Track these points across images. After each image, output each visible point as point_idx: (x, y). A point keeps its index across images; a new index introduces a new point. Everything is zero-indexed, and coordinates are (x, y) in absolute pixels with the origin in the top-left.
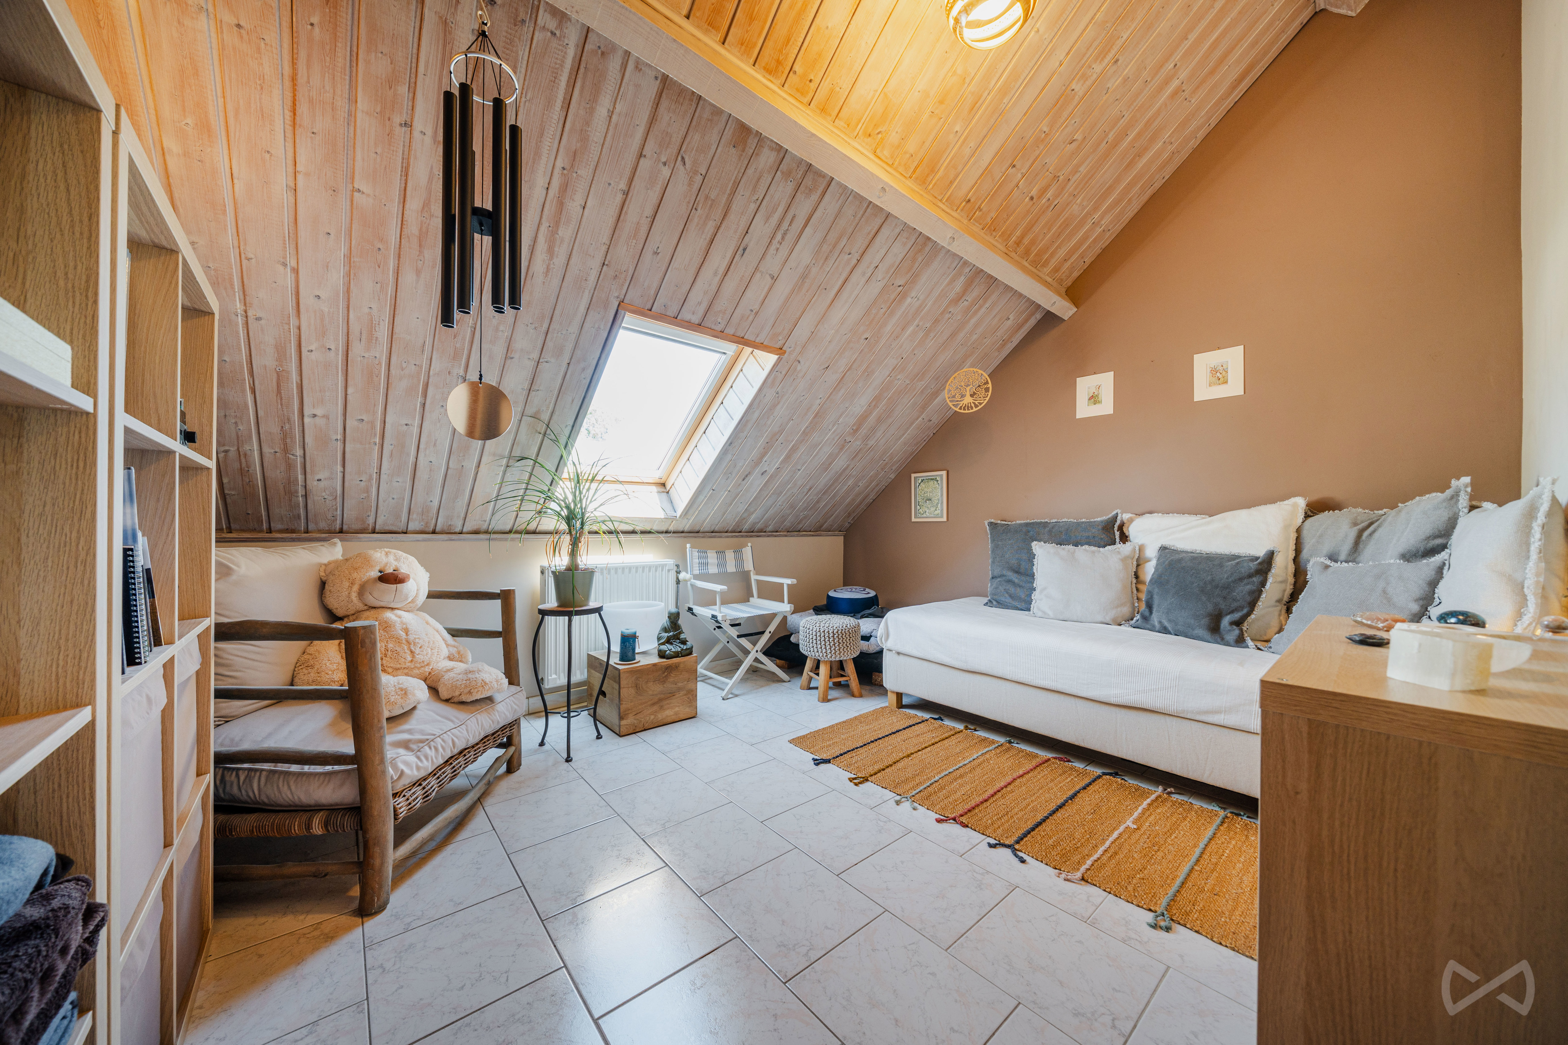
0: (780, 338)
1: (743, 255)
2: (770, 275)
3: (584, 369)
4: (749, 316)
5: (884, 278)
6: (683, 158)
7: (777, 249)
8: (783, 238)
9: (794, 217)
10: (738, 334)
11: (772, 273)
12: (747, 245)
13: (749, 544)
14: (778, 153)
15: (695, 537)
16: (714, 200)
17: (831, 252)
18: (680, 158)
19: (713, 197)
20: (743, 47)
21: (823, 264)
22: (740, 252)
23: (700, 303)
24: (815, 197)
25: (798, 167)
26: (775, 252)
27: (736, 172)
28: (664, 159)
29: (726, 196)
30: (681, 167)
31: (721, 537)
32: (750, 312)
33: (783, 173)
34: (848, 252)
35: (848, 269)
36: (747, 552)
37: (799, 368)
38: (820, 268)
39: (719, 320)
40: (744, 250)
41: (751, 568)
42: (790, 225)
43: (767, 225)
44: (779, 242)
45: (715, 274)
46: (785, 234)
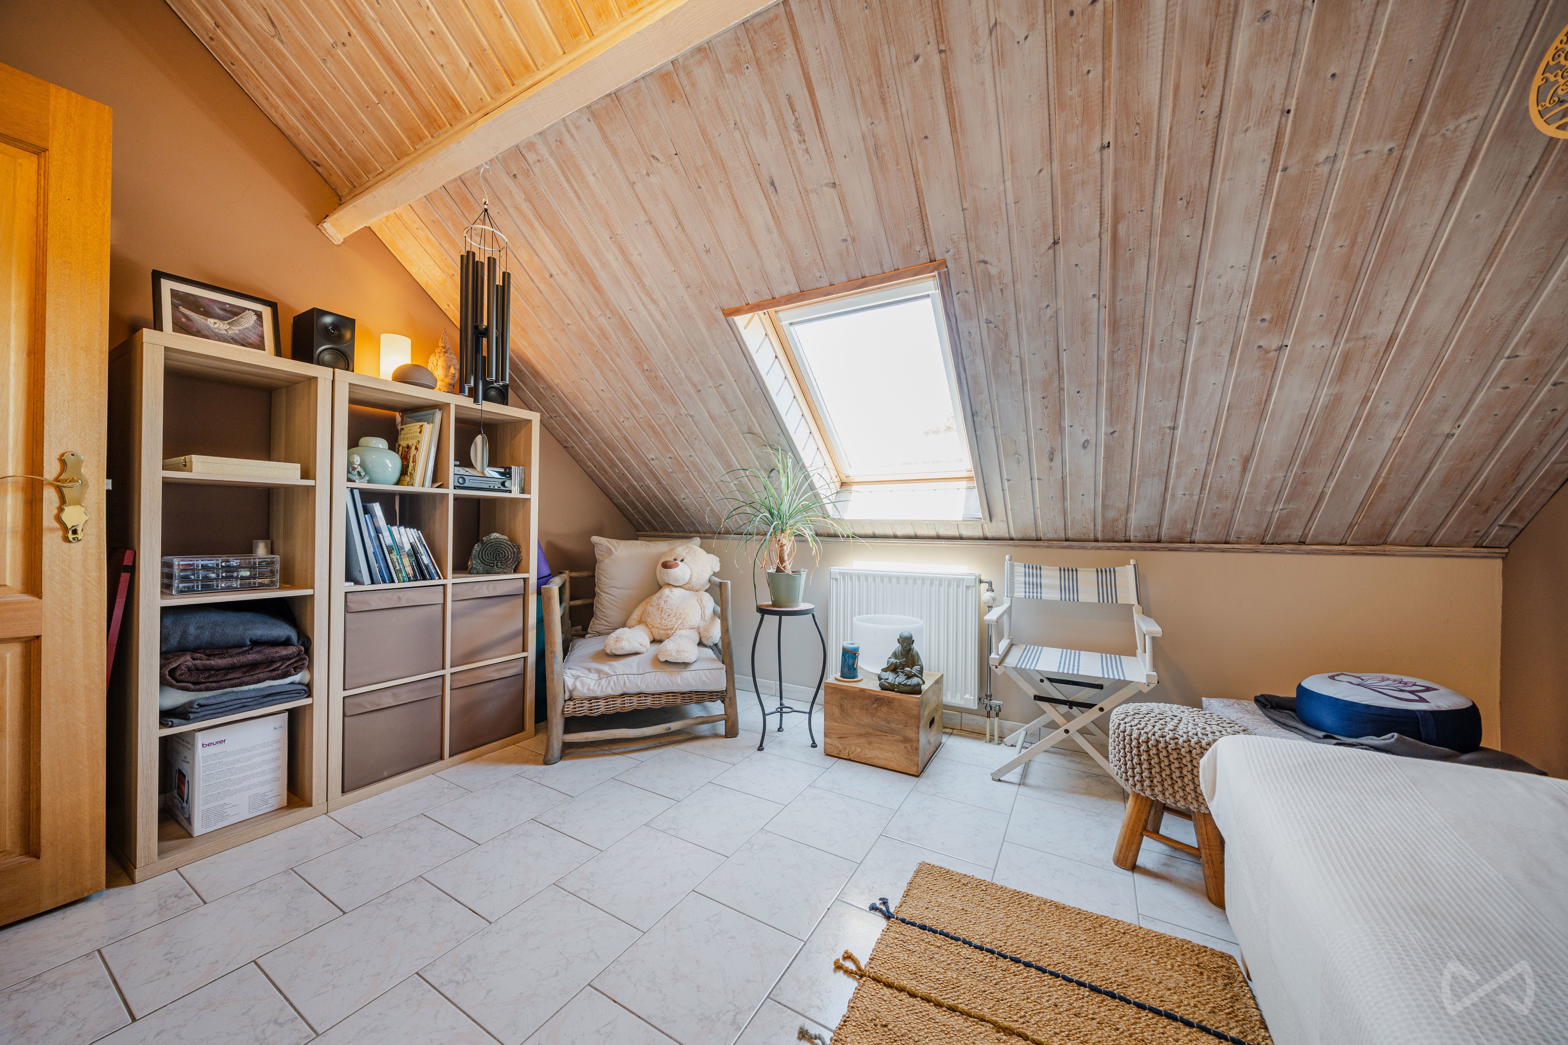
0: (918, 248)
1: (776, 190)
2: (827, 185)
3: (748, 381)
4: (847, 248)
5: (1032, 27)
6: (653, 156)
7: (807, 151)
8: (801, 133)
9: (789, 97)
10: (854, 276)
11: (827, 181)
12: (770, 177)
13: (1132, 562)
14: (708, 59)
15: (1034, 546)
16: (703, 166)
17: (880, 86)
18: (652, 159)
19: (701, 164)
20: (603, 16)
21: (886, 111)
22: (771, 190)
23: (783, 270)
24: (790, 51)
25: (738, 45)
26: (807, 156)
27: (695, 122)
28: (644, 172)
29: (708, 151)
30: (659, 165)
31: (1084, 548)
32: (844, 244)
33: (731, 71)
34: (911, 58)
35: (937, 80)
36: (1126, 576)
37: (994, 271)
38: (887, 119)
39: (818, 274)
40: (772, 184)
41: (1133, 600)
42: (794, 111)
43: (769, 137)
44: (800, 142)
45: (769, 231)
46: (798, 127)
